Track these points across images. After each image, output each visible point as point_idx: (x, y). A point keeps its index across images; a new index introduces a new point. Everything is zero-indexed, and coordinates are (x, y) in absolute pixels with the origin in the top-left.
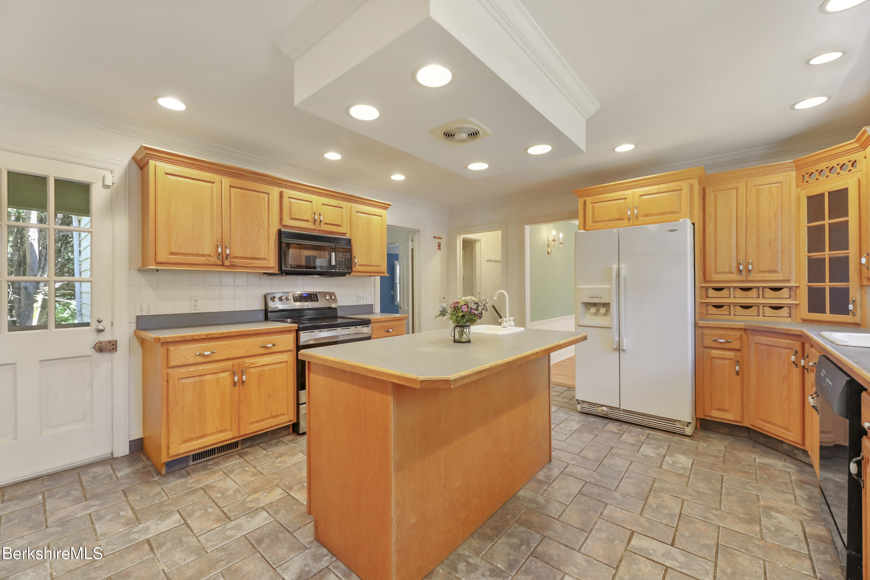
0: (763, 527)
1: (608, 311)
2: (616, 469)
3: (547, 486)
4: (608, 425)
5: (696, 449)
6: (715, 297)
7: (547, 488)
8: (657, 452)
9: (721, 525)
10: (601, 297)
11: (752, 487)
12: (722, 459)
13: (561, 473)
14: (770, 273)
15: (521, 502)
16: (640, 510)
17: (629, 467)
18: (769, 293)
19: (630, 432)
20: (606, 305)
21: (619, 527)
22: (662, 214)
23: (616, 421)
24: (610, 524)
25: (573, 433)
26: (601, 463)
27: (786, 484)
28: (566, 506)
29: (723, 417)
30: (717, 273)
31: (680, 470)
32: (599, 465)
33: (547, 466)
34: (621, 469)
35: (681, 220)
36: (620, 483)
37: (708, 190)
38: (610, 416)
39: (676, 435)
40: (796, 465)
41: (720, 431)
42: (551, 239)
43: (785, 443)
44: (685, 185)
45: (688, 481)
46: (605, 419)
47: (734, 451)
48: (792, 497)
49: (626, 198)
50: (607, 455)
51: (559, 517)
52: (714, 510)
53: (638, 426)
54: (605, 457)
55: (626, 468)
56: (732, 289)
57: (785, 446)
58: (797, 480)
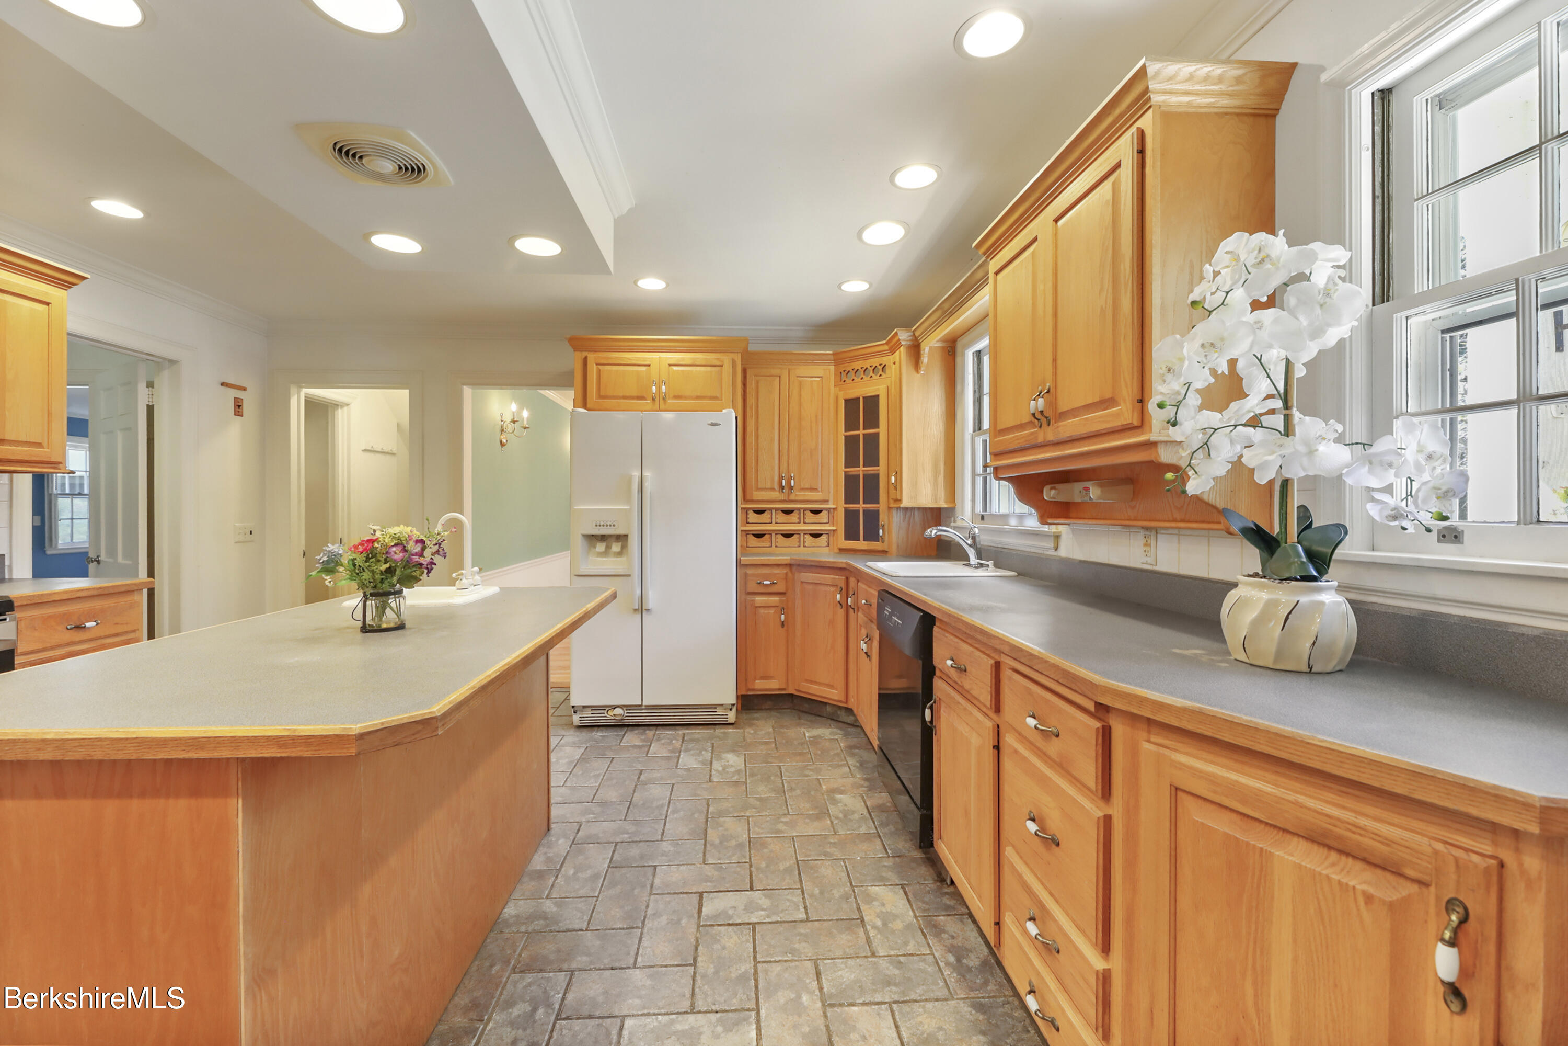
0: (833, 818)
1: (624, 547)
2: (655, 804)
3: (553, 878)
4: (625, 738)
5: (744, 740)
6: (757, 523)
7: (555, 881)
8: (701, 759)
9: (795, 834)
10: (614, 525)
11: (811, 770)
12: (773, 745)
13: (573, 843)
14: (811, 491)
15: (514, 929)
16: (701, 855)
17: (671, 794)
18: (810, 517)
19: (659, 739)
20: (622, 538)
21: (681, 896)
22: (698, 398)
23: (636, 728)
24: (667, 898)
25: (575, 766)
26: (630, 802)
27: (838, 754)
28: (595, 899)
29: (767, 687)
30: (758, 489)
31: (734, 776)
32: (628, 808)
33: (546, 841)
34: (661, 803)
35: (724, 411)
36: (665, 824)
37: (749, 372)
38: (626, 722)
39: (717, 727)
40: (841, 729)
41: (763, 708)
42: (508, 418)
43: (829, 704)
44: (726, 359)
45: (746, 788)
46: (618, 729)
47: (782, 730)
48: (846, 769)
49: (649, 365)
50: (636, 786)
51: (588, 924)
52: (783, 817)
53: (668, 727)
54: (634, 791)
55: (668, 799)
56: (773, 511)
57: (829, 709)
58: (846, 747)
